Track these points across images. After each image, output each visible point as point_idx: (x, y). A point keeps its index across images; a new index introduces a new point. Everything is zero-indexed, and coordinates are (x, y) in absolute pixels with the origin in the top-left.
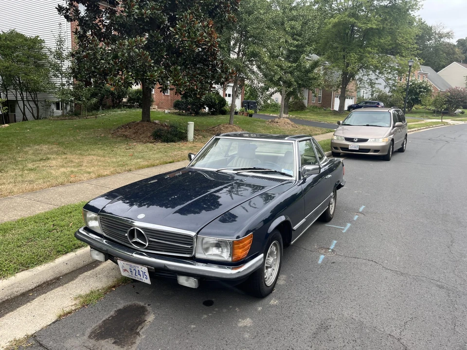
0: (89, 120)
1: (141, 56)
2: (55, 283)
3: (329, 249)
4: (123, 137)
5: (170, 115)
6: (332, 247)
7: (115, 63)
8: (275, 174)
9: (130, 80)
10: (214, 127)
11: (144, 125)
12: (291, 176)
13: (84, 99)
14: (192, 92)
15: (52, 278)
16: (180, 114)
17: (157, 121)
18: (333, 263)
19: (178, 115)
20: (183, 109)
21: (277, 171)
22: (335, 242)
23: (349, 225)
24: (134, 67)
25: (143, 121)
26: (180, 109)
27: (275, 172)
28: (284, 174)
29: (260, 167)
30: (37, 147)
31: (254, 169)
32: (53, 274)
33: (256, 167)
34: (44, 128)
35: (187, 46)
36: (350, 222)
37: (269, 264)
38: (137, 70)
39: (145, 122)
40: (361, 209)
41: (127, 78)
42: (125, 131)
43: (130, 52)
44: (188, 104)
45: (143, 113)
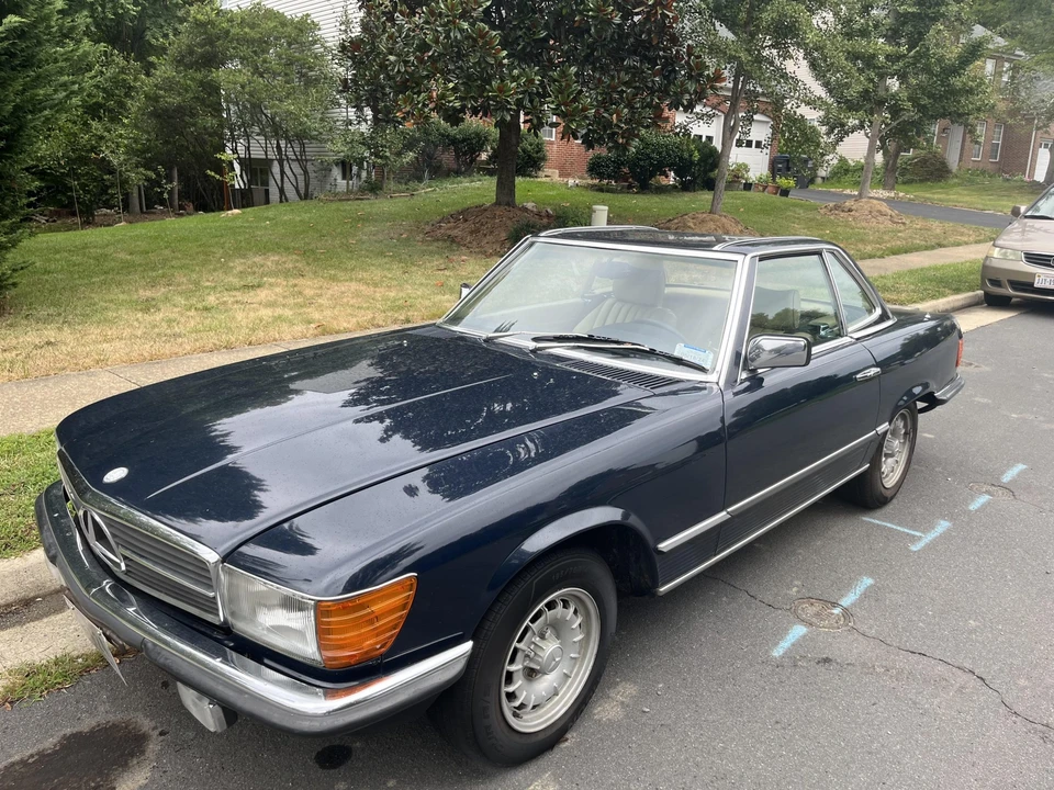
0: (392, 204)
1: (475, 40)
2: (17, 612)
3: (835, 605)
4: (445, 241)
5: (577, 191)
6: (846, 601)
7: (421, 60)
8: (649, 358)
9: (450, 102)
10: (670, 220)
11: (498, 213)
12: (702, 369)
13: (388, 154)
14: (605, 131)
15: (11, 598)
16: (600, 189)
17: (530, 205)
18: (827, 660)
19: (597, 190)
20: (609, 177)
21: (658, 349)
22: (868, 581)
23: (943, 526)
24: (460, 68)
25: (498, 203)
26: (601, 176)
27: (651, 354)
28: (679, 361)
29: (607, 336)
30: (258, 259)
31: (590, 339)
32: (16, 588)
33: (596, 335)
34: (298, 219)
35: (591, 10)
36: (951, 517)
37: (539, 663)
38: (469, 77)
39: (502, 208)
40: (1007, 478)
41: (442, 97)
42: (455, 228)
43: (450, 30)
44: (622, 163)
45: (499, 184)
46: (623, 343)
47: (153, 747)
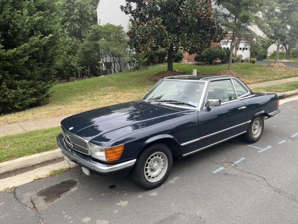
0: (143, 72)
1: (159, 30)
2: (53, 161)
3: (233, 163)
4: (154, 81)
5: (192, 65)
6: (236, 163)
7: (146, 36)
8: (183, 105)
9: (153, 46)
11: (168, 73)
12: (195, 107)
13: (140, 59)
14: (194, 50)
15: (51, 159)
16: (198, 65)
17: (177, 70)
18: (227, 174)
19: (197, 65)
20: (200, 61)
21: (185, 103)
22: (243, 159)
23: (269, 147)
24: (156, 37)
25: (168, 70)
26: (198, 61)
27: (183, 104)
28: (190, 105)
29: (174, 100)
30: (107, 88)
32: (52, 157)
33: (172, 100)
34: (118, 77)
35: (189, 19)
36: (273, 145)
37: (153, 168)
38: (158, 39)
39: (169, 71)
40: (293, 136)
41: (151, 44)
42: (157, 77)
43: (153, 28)
44: (204, 57)
45: (168, 65)
46: (177, 102)
47: (78, 184)
